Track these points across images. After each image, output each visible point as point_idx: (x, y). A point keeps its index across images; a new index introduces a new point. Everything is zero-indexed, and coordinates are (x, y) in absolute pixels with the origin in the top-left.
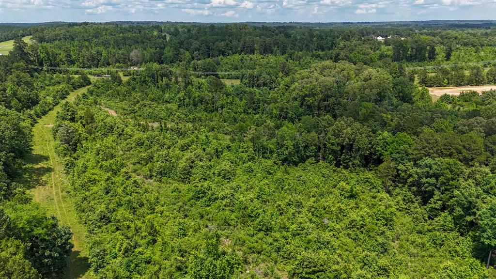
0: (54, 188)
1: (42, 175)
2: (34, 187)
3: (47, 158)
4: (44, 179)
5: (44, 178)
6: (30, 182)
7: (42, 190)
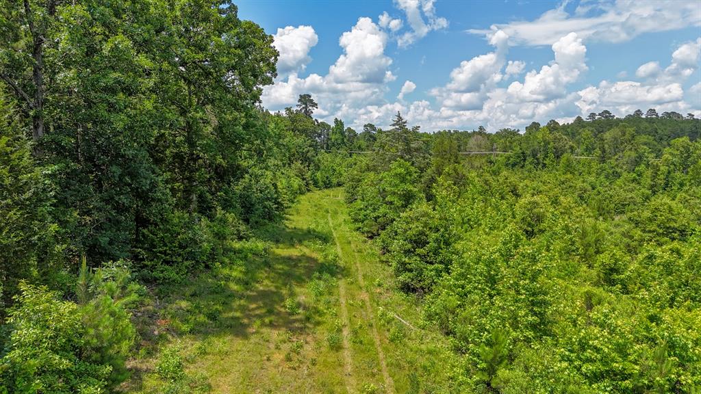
0: (347, 355)
1: (300, 281)
2: (238, 329)
3: (325, 239)
4: (302, 299)
5: (305, 294)
6: (232, 296)
7: (278, 357)
